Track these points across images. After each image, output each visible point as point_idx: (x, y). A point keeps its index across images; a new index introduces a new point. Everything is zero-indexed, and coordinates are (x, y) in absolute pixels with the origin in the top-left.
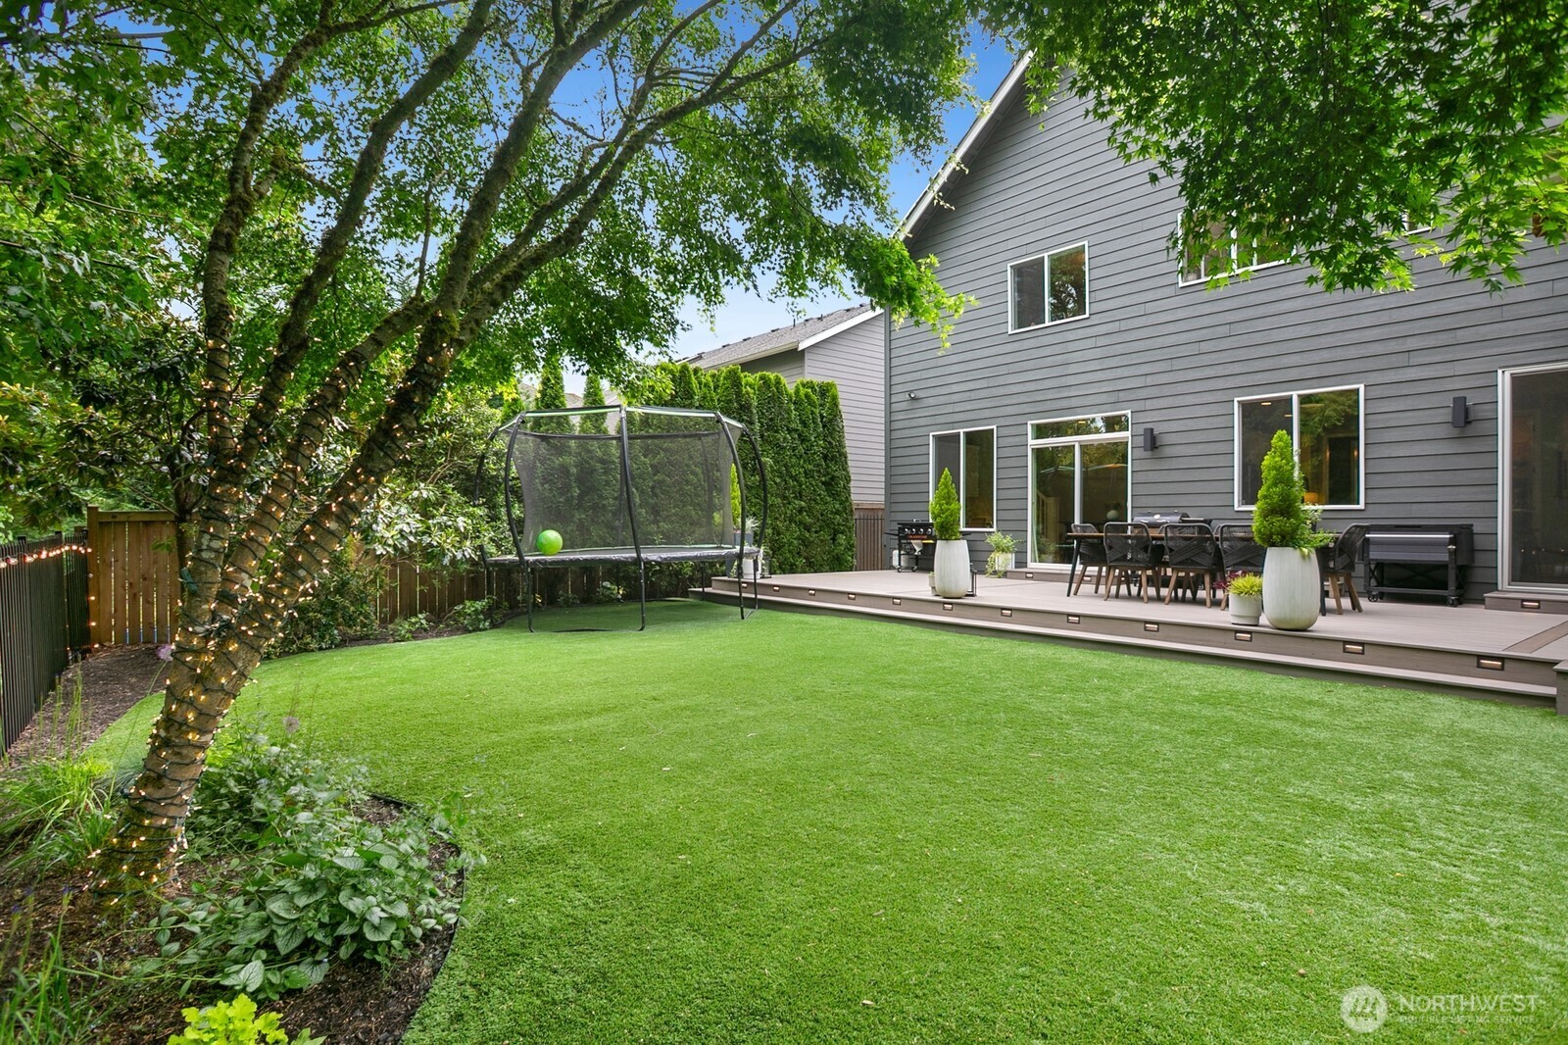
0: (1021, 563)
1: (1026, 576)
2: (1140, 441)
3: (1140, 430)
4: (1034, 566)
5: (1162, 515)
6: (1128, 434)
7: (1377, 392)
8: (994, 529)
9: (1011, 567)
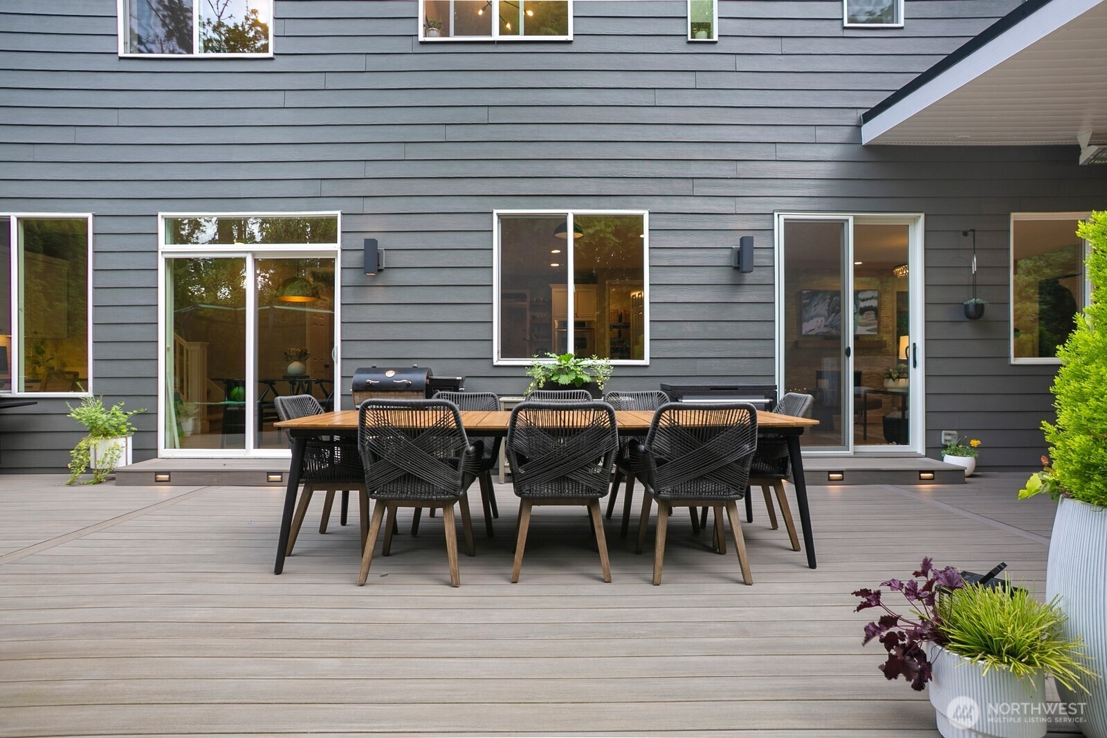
0: (144, 450)
1: (154, 478)
2: (356, 258)
3: (358, 242)
4: (170, 454)
5: (398, 371)
6: (336, 247)
7: (663, 223)
8: (89, 394)
9: (124, 460)
